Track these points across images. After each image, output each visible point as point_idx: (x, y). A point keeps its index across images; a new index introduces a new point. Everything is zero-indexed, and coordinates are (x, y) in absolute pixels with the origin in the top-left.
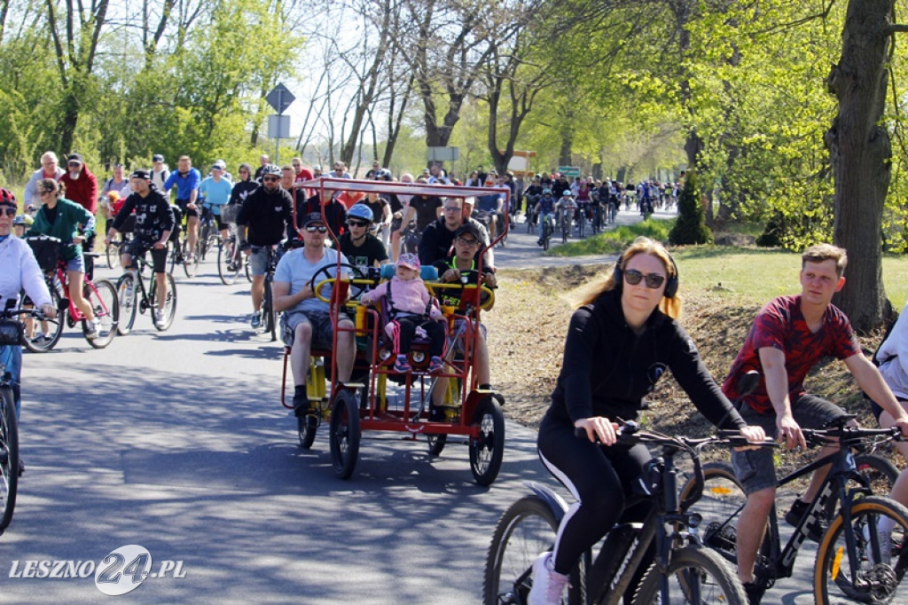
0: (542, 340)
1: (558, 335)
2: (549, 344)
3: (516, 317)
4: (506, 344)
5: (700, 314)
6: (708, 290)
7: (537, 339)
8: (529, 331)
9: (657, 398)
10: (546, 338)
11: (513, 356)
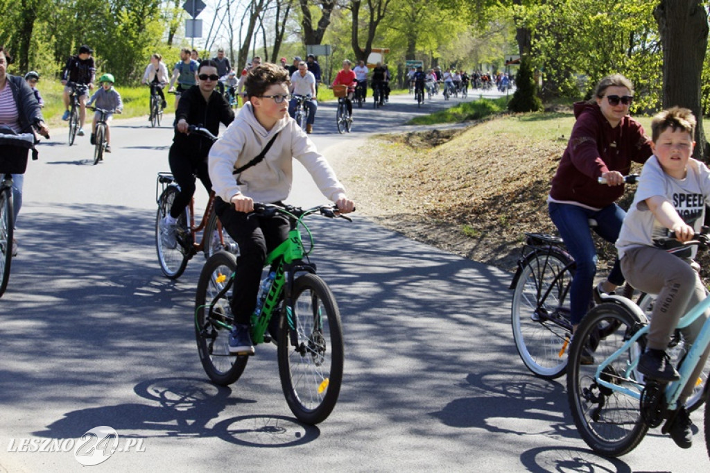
0: (422, 183)
1: (436, 179)
2: (430, 186)
3: (398, 167)
4: (394, 186)
5: (551, 158)
6: (554, 141)
7: (418, 182)
8: (410, 177)
9: (527, 222)
10: (426, 180)
11: (402, 195)
